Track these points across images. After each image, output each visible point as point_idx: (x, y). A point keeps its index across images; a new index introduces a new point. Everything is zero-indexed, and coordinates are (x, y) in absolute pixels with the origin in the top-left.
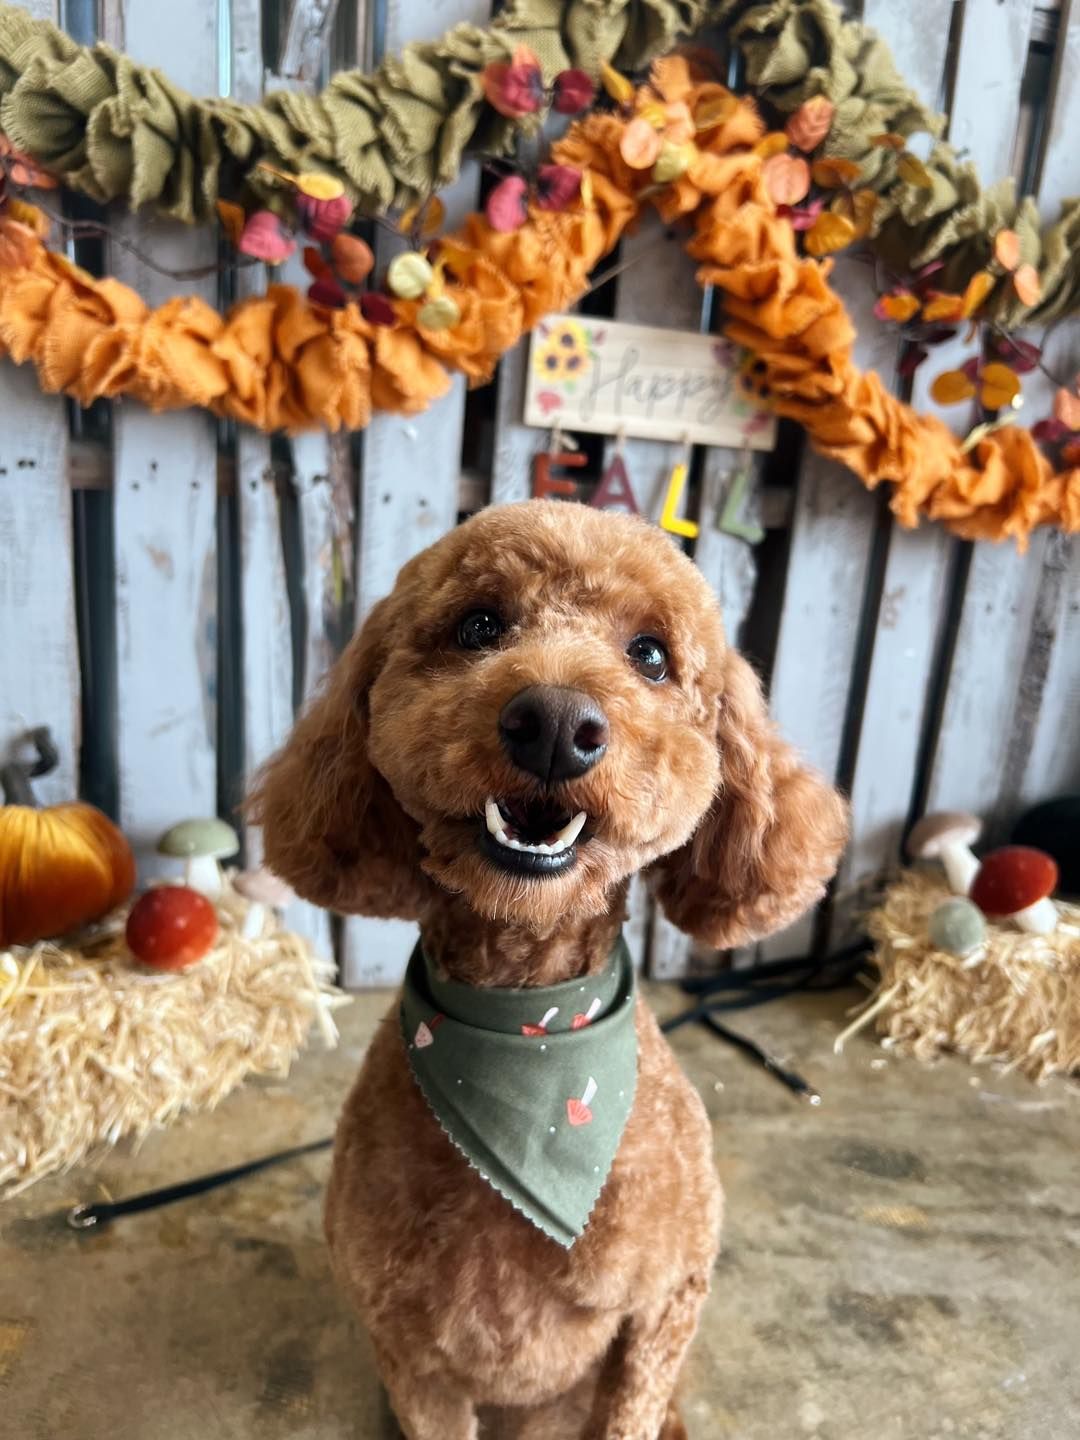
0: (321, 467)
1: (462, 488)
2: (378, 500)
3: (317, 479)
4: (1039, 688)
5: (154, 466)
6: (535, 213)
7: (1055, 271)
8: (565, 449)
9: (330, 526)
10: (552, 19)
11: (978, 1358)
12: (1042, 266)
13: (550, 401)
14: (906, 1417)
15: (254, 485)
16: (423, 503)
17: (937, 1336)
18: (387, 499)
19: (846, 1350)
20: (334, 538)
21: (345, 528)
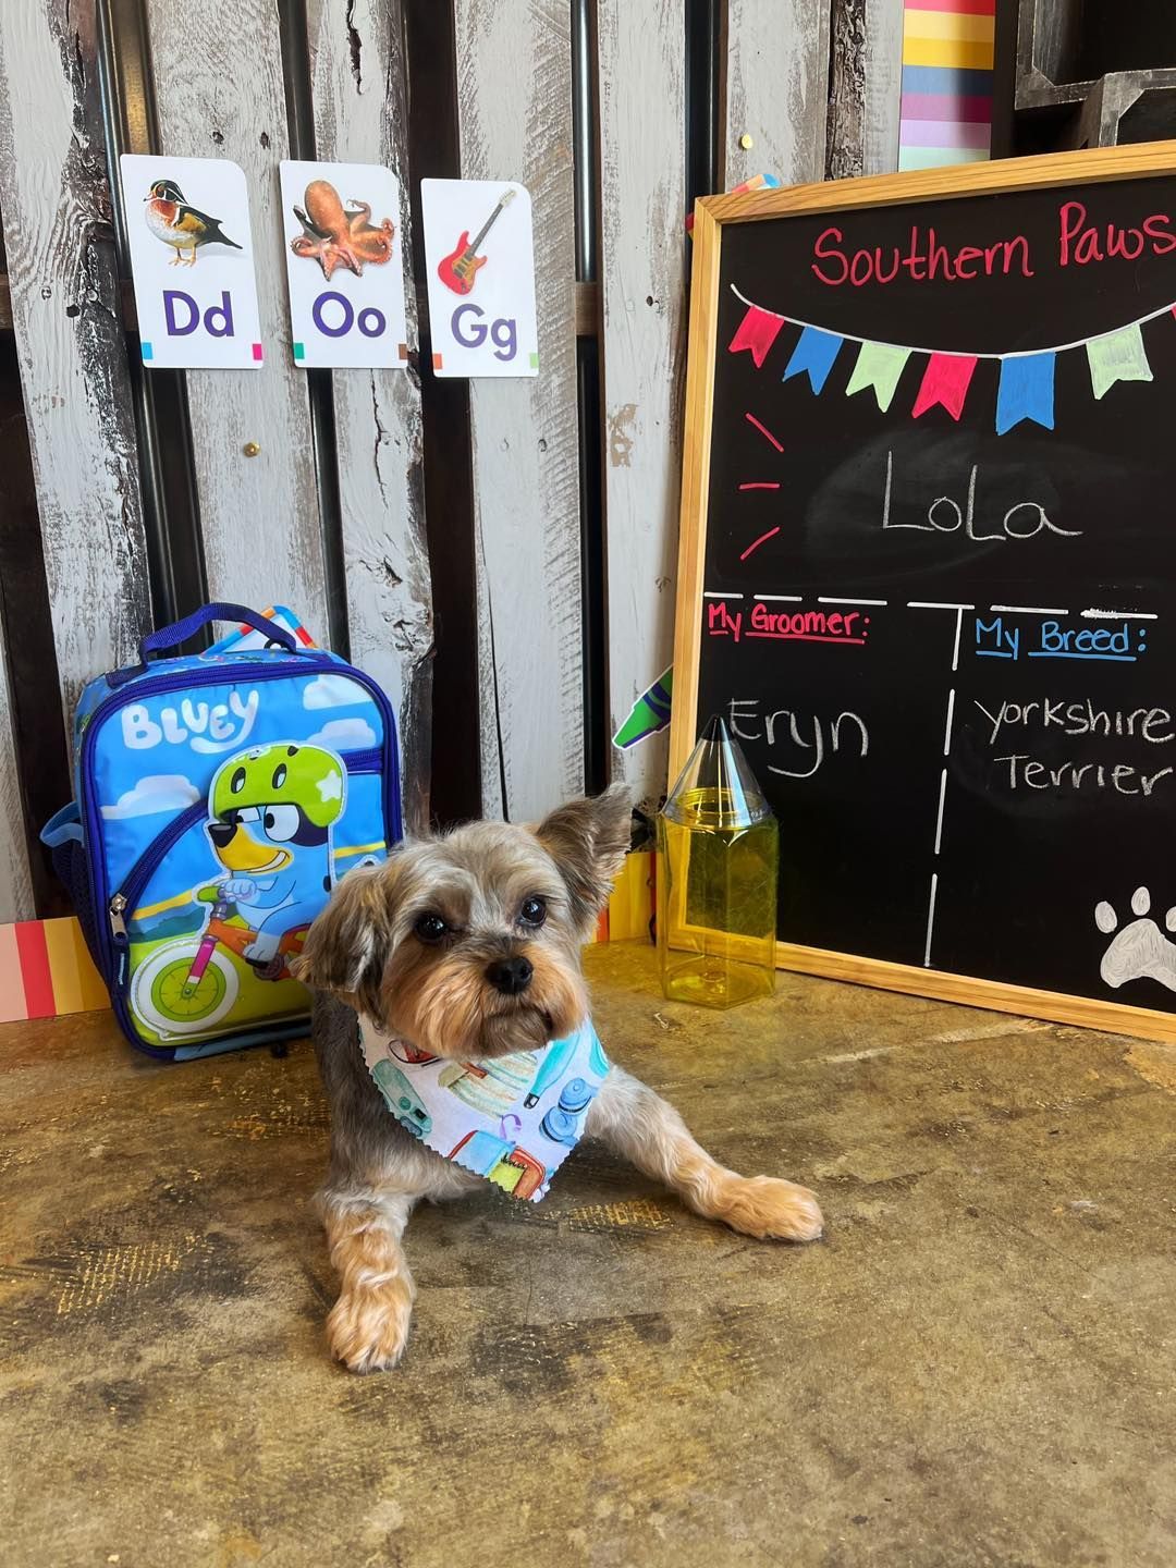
11: (679, 1397)
14: (538, 1502)
17: (626, 1373)
19: (477, 1411)
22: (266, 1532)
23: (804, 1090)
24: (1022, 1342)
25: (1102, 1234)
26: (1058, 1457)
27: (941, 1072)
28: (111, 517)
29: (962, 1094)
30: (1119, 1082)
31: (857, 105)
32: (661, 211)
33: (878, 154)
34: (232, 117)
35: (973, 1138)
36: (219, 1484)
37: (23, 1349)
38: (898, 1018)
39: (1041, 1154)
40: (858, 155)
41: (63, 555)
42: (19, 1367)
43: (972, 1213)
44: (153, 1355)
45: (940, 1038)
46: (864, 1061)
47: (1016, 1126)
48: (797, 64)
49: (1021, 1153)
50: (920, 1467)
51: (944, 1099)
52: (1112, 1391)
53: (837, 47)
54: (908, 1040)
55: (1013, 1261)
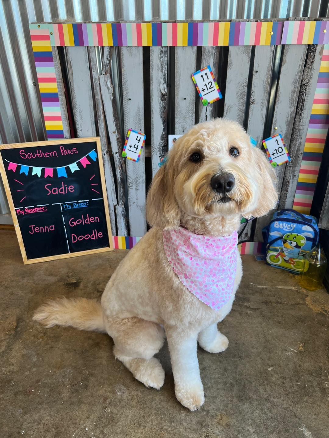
0: (117, 151)
1: (145, 152)
3: (116, 153)
4: (286, 194)
9: (119, 162)
20: (121, 164)
21: (123, 162)
23: (250, 291)
24: (258, 334)
25: (279, 324)
26: (253, 348)
27: (274, 293)
29: (274, 298)
30: (301, 302)
31: (300, 122)
32: (257, 141)
33: (303, 130)
34: (185, 128)
35: (271, 305)
38: (274, 281)
39: (279, 310)
40: (299, 130)
43: (263, 316)
45: (278, 287)
46: (263, 288)
47: (279, 305)
48: (288, 115)
49: (277, 310)
50: (236, 343)
51: (271, 298)
52: (265, 343)
53: (298, 110)
54: (272, 286)
55: (264, 324)
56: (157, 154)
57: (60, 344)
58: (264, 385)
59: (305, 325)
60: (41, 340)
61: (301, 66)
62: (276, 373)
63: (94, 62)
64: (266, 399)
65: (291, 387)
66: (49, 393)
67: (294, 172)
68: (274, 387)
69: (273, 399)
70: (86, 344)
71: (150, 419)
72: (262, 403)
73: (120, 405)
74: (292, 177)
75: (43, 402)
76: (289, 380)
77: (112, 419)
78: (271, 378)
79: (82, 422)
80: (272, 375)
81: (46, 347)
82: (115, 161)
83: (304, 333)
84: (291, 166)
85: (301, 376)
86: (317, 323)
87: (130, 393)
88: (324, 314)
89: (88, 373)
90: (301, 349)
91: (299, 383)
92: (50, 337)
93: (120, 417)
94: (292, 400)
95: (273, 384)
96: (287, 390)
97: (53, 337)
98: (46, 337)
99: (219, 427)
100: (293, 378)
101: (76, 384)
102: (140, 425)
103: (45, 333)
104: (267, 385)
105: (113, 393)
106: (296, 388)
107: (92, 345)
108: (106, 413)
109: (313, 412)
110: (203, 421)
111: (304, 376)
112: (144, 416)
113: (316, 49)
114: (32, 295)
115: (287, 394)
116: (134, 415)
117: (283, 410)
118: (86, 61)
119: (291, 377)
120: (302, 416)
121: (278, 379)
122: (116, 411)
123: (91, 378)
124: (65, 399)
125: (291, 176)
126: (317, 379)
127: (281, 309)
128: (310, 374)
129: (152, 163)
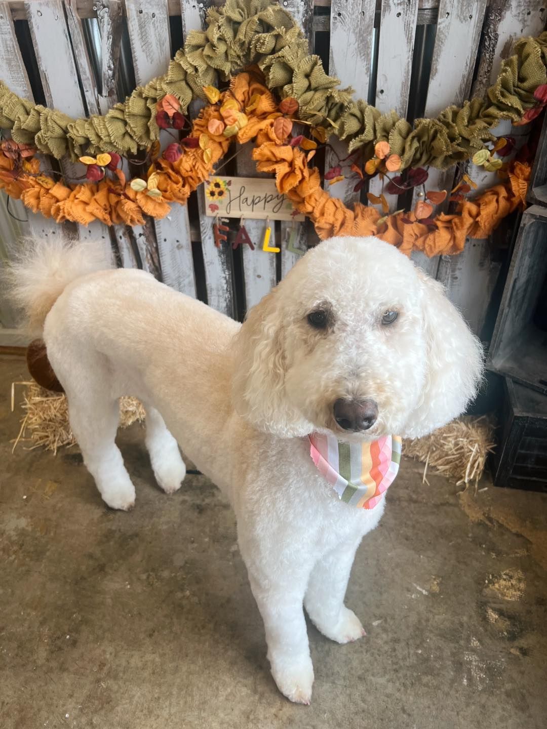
0: (142, 232)
1: (191, 234)
2: (163, 240)
3: (140, 235)
5: (90, 232)
6: (187, 149)
7: (409, 154)
8: (224, 223)
9: (147, 249)
10: (182, 77)
12: (403, 152)
13: (214, 208)
15: (121, 237)
16: (178, 241)
18: (165, 240)
20: (150, 253)
21: (154, 250)
22: (216, 543)
24: (367, 559)
25: (406, 541)
27: (407, 482)
28: (224, 290)
29: (407, 491)
35: (399, 505)
36: (211, 531)
37: (186, 491)
39: (411, 516)
41: (212, 298)
42: (184, 495)
44: (207, 501)
47: (413, 505)
52: (376, 575)
54: (407, 468)
55: (380, 540)
56: (210, 238)
57: (43, 565)
58: (362, 652)
59: (451, 544)
60: (14, 557)
61: (465, 80)
62: (385, 630)
63: (85, 74)
64: (360, 678)
65: (404, 659)
66: (16, 651)
67: (453, 271)
68: (377, 656)
69: (372, 678)
70: (83, 568)
71: (167, 703)
72: (353, 683)
73: (124, 677)
74: (450, 281)
75: (6, 666)
76: (403, 644)
77: (109, 700)
78: (376, 640)
79: (61, 702)
80: (378, 634)
81: (20, 569)
82: (139, 249)
83: (445, 559)
84: (448, 262)
85: (425, 639)
86: (471, 542)
87: (142, 657)
88: (487, 525)
89: (80, 619)
90: (436, 589)
91: (420, 652)
92: (29, 552)
93: (121, 698)
94: (402, 680)
95: (376, 651)
96: (397, 663)
97: (32, 552)
98: (23, 552)
99: (275, 722)
100: (411, 642)
101: (59, 638)
102: (150, 712)
103: (22, 545)
104: (367, 652)
105: (115, 656)
106: (412, 660)
107: (94, 569)
108: (99, 691)
109: (434, 704)
110: (251, 711)
111: (431, 639)
112: (159, 698)
113: (494, 46)
114: (8, 475)
115: (396, 671)
116: (143, 695)
117: (386, 699)
118: (72, 72)
119: (408, 639)
120: (413, 711)
121: (386, 643)
122: (115, 688)
123: (83, 627)
124: (39, 663)
125: (448, 279)
126: (452, 645)
127: (415, 512)
128: (442, 635)
129: (204, 252)
